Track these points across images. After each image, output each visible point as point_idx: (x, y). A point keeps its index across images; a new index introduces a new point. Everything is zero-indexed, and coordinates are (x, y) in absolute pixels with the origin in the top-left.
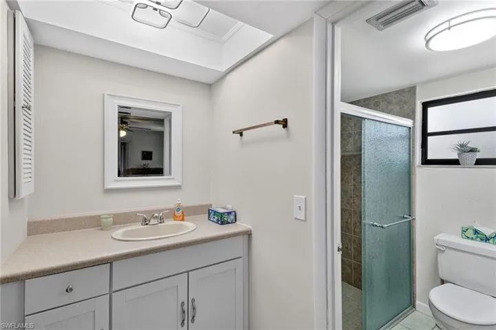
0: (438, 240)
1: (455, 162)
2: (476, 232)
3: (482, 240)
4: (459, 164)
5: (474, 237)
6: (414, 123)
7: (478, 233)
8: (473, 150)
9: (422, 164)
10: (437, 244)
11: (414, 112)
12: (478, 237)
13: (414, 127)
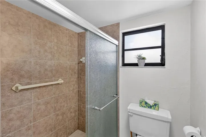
0: (130, 109)
1: (136, 65)
2: (146, 103)
3: (148, 107)
4: (138, 66)
5: (145, 105)
6: (119, 43)
7: (147, 104)
8: (144, 59)
9: (123, 66)
10: (129, 112)
11: (119, 37)
12: (147, 106)
13: (119, 45)
